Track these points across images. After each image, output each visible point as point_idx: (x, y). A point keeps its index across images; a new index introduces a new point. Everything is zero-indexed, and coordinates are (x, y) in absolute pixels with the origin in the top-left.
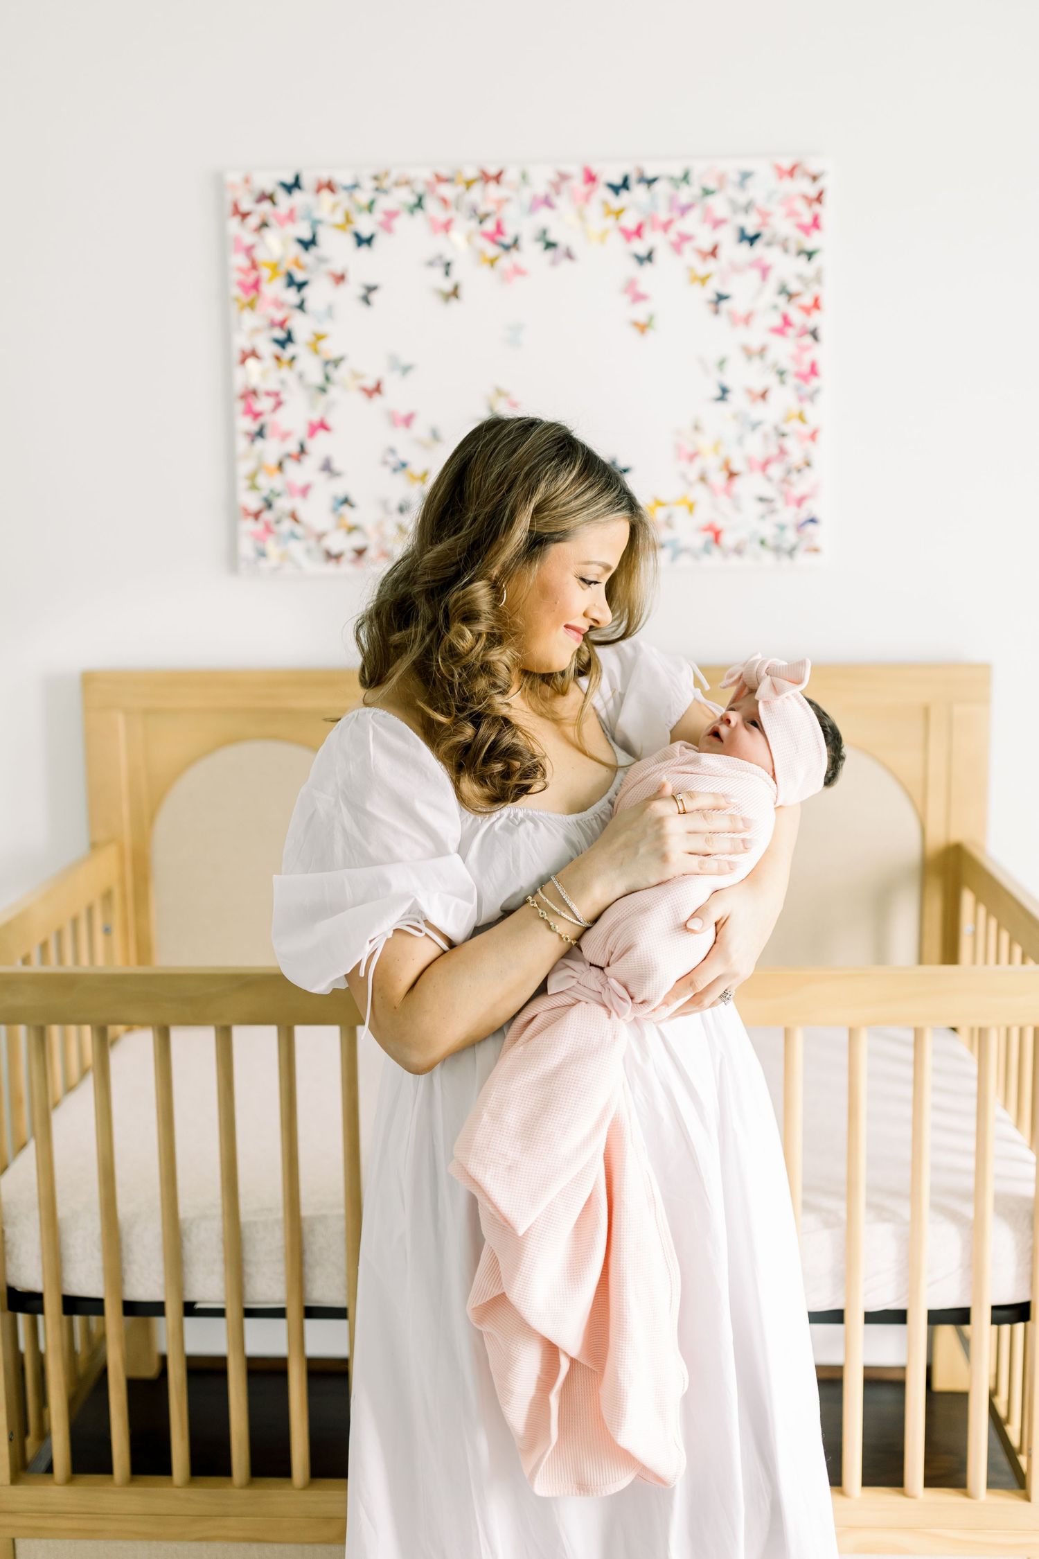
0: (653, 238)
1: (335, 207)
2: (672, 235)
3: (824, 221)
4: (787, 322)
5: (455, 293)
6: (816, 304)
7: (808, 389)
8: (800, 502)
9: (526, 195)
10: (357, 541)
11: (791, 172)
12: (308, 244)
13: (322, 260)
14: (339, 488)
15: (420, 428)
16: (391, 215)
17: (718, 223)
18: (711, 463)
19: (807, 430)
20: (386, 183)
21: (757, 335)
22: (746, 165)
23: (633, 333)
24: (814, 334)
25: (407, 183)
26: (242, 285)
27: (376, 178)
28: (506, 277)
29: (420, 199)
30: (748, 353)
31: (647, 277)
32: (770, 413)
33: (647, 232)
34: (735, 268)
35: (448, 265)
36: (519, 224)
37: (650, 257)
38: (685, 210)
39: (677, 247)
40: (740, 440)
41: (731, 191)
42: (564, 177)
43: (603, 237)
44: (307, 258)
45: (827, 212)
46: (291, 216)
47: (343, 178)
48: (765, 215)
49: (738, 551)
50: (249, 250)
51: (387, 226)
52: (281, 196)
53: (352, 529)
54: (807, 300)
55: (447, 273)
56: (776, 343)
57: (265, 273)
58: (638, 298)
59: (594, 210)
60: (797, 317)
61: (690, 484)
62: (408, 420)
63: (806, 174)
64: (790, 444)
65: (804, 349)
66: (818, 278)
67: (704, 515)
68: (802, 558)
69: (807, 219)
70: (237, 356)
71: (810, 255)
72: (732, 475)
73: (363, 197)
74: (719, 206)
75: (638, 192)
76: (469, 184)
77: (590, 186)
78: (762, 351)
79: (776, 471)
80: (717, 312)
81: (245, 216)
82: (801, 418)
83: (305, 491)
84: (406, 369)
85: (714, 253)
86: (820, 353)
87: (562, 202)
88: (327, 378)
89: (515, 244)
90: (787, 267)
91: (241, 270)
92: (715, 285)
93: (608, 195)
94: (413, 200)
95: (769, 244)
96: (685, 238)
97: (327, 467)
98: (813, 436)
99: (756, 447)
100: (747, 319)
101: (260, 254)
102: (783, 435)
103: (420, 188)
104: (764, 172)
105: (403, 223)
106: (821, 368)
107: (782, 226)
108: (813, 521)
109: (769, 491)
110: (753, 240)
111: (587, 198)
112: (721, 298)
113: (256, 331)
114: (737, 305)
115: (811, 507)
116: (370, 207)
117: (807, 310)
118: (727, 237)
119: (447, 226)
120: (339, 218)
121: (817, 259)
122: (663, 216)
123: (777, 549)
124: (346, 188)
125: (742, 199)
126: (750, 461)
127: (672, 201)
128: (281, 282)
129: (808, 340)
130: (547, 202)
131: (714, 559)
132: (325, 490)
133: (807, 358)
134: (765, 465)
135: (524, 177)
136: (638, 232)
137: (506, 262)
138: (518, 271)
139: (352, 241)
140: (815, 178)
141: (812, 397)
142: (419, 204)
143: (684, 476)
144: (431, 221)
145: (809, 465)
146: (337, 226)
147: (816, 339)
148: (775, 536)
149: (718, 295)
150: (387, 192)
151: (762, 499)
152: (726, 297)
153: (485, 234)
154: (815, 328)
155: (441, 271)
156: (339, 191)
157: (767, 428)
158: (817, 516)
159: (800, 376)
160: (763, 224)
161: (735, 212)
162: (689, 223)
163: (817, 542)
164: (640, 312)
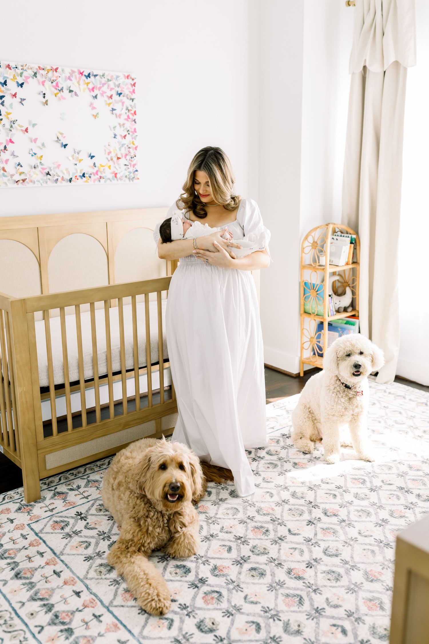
0: (96, 92)
1: (11, 73)
2: (101, 91)
3: (136, 91)
4: (128, 116)
5: (46, 103)
6: (135, 113)
7: (134, 136)
8: (134, 166)
9: (63, 76)
10: (23, 177)
11: (128, 77)
12: (3, 85)
13: (8, 90)
14: (17, 161)
15: (39, 143)
16: (27, 78)
17: (112, 89)
18: (113, 154)
19: (134, 146)
20: (25, 68)
21: (122, 121)
22: (117, 74)
23: (93, 118)
24: (134, 121)
25: (31, 69)
27: (22, 66)
28: (60, 99)
30: (120, 124)
31: (96, 102)
33: (95, 90)
34: (116, 102)
35: (44, 94)
36: (62, 84)
37: (96, 97)
38: (104, 84)
39: (102, 95)
40: (120, 149)
41: (114, 81)
42: (73, 72)
43: (84, 90)
44: (3, 89)
45: (136, 89)
47: (13, 65)
48: (122, 88)
49: (121, 179)
51: (27, 82)
53: (21, 174)
54: (133, 112)
55: (44, 97)
56: (126, 122)
58: (94, 108)
59: (81, 82)
60: (131, 116)
61: (109, 161)
62: (35, 140)
63: (131, 78)
64: (131, 150)
65: (133, 125)
66: (135, 106)
67: (113, 169)
68: (135, 181)
69: (132, 90)
71: (133, 100)
72: (118, 158)
73: (19, 71)
74: (112, 84)
75: (92, 78)
76: (48, 71)
77: (81, 75)
78: (124, 124)
79: (128, 157)
80: (113, 114)
82: (133, 143)
83: (7, 161)
84: (34, 125)
85: (111, 97)
86: (136, 126)
87: (73, 79)
88: (11, 127)
89: (62, 89)
90: (128, 103)
92: (111, 106)
93: (85, 78)
94: (33, 74)
95: (124, 96)
96: (104, 92)
97: (13, 154)
98: (136, 148)
99: (124, 151)
100: (120, 116)
102: (129, 148)
103: (35, 70)
104: (122, 77)
105: (30, 80)
106: (137, 130)
107: (126, 92)
108: (137, 171)
109: (127, 163)
110: (120, 94)
111: (80, 79)
114: (117, 112)
115: (137, 167)
116: (21, 74)
117: (133, 115)
118: (114, 93)
119: (43, 83)
120: (13, 78)
121: (135, 101)
122: (99, 86)
123: (129, 178)
124: (14, 68)
125: (117, 83)
126: (122, 155)
127: (100, 82)
129: (133, 122)
130: (69, 79)
131: (115, 181)
132: (13, 162)
133: (133, 127)
135: (63, 70)
136: (93, 89)
137: (59, 95)
138: (63, 98)
139: (16, 85)
140: (133, 80)
141: (135, 138)
142: (35, 74)
143: (107, 159)
144: (38, 81)
145: (135, 156)
146: (11, 79)
147: (135, 122)
148: (129, 175)
149: (113, 109)
150: (26, 70)
151: (125, 165)
152: (115, 110)
153: (53, 86)
154: (135, 119)
155: (42, 96)
156: (12, 69)
157: (126, 146)
158: (137, 169)
159: (132, 132)
160: (122, 91)
161: (115, 86)
162: (105, 89)
163: (138, 176)
164: (94, 112)
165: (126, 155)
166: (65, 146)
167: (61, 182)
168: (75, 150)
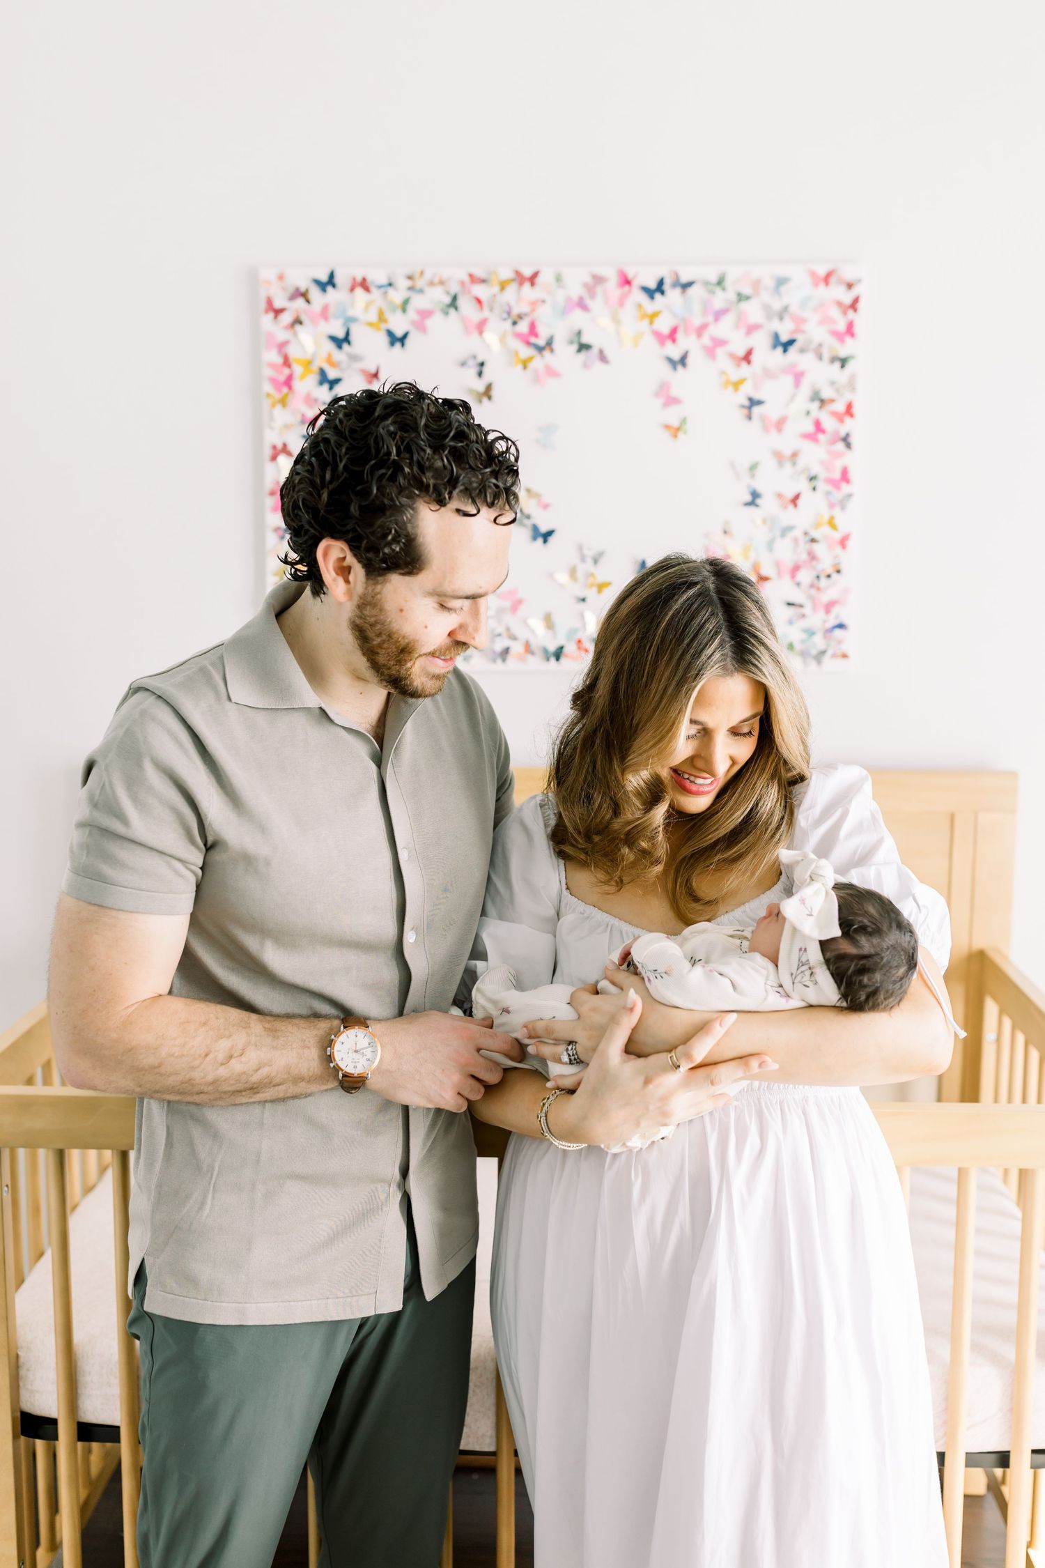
0: (686, 342)
1: (368, 305)
2: (706, 340)
3: (857, 329)
4: (818, 426)
5: (487, 393)
6: (849, 411)
7: (837, 496)
8: (829, 607)
9: (560, 296)
11: (827, 279)
12: (341, 342)
13: (355, 358)
16: (425, 314)
17: (752, 329)
19: (837, 536)
20: (420, 283)
21: (788, 441)
22: (782, 271)
23: (665, 435)
24: (846, 440)
25: (442, 283)
26: (273, 381)
27: (410, 278)
28: (539, 379)
29: (455, 298)
30: (779, 457)
31: (680, 381)
32: (800, 518)
33: (680, 335)
34: (768, 374)
35: (482, 364)
36: (551, 325)
37: (683, 361)
38: (718, 315)
39: (710, 352)
40: (770, 545)
41: (765, 297)
42: (598, 280)
43: (637, 339)
44: (339, 356)
45: (861, 320)
46: (325, 314)
47: (377, 276)
48: (799, 321)
50: (282, 346)
51: (421, 327)
52: (315, 293)
54: (840, 407)
55: (480, 374)
56: (807, 446)
57: (298, 369)
58: (671, 401)
59: (629, 312)
60: (829, 423)
63: (840, 281)
64: (819, 549)
65: (839, 455)
66: (852, 385)
68: (829, 663)
69: (842, 327)
70: (268, 452)
71: (843, 362)
73: (397, 296)
74: (753, 312)
75: (673, 295)
76: (503, 286)
77: (626, 288)
78: (795, 455)
79: (805, 576)
80: (749, 417)
81: (278, 312)
82: (832, 524)
85: (747, 358)
86: (851, 460)
87: (595, 305)
89: (549, 344)
90: (820, 374)
91: (272, 366)
92: (747, 390)
93: (643, 298)
94: (448, 300)
95: (802, 351)
96: (719, 342)
98: (843, 542)
99: (786, 552)
100: (780, 424)
101: (293, 352)
102: (813, 540)
103: (455, 288)
104: (799, 279)
105: (437, 323)
106: (852, 475)
107: (816, 332)
108: (841, 626)
109: (797, 596)
110: (787, 345)
111: (621, 302)
112: (754, 402)
113: (287, 427)
114: (770, 410)
115: (839, 614)
116: (404, 306)
117: (840, 418)
118: (760, 342)
119: (481, 327)
120: (373, 316)
121: (850, 366)
122: (697, 321)
123: (804, 654)
124: (380, 287)
125: (777, 305)
126: (778, 565)
127: (706, 306)
128: (313, 378)
129: (840, 446)
130: (582, 305)
133: (839, 465)
134: (796, 569)
135: (559, 279)
136: (672, 335)
137: (538, 363)
138: (552, 373)
139: (385, 339)
140: (850, 286)
141: (843, 503)
142: (454, 303)
144: (465, 321)
145: (838, 572)
146: (370, 324)
147: (848, 446)
148: (803, 641)
149: (751, 400)
150: (421, 291)
151: (789, 604)
152: (759, 403)
153: (519, 336)
154: (848, 435)
155: (473, 371)
156: (373, 289)
157: (798, 533)
158: (845, 621)
159: (831, 482)
160: (798, 330)
161: (769, 317)
162: (723, 328)
163: (845, 648)
164: (672, 416)
166: (547, 536)
167: (522, 659)
168: (580, 548)
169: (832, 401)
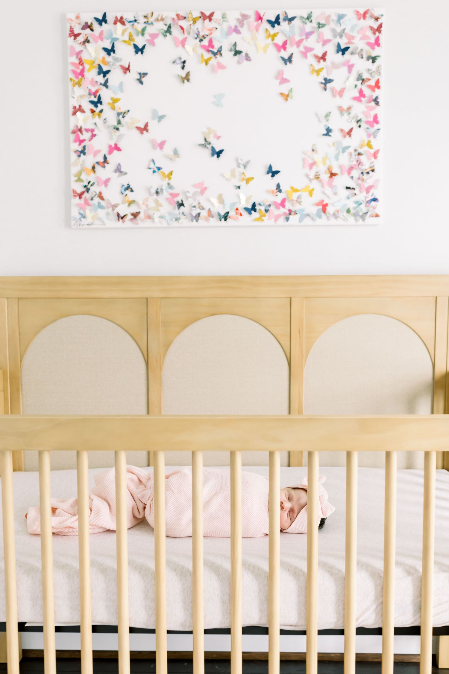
0: (291, 49)
1: (123, 33)
2: (302, 48)
3: (381, 42)
4: (361, 92)
5: (187, 78)
6: (377, 85)
7: (372, 130)
8: (368, 190)
9: (225, 26)
10: (134, 209)
11: (364, 15)
12: (110, 51)
13: (117, 60)
14: (124, 181)
15: (168, 149)
16: (154, 36)
17: (325, 42)
18: (322, 168)
19: (372, 151)
20: (151, 20)
21: (346, 101)
22: (341, 12)
23: (281, 99)
24: (376, 101)
25: (162, 19)
26: (74, 72)
27: (146, 17)
28: (214, 70)
29: (169, 27)
30: (341, 109)
31: (289, 70)
32: (354, 142)
33: (288, 46)
34: (335, 66)
35: (184, 62)
36: (220, 41)
37: (290, 59)
38: (308, 35)
39: (304, 54)
40: (337, 158)
41: (332, 25)
42: (245, 17)
43: (265, 51)
44: (109, 59)
45: (383, 37)
46: (101, 37)
47: (128, 16)
48: (351, 38)
49: (335, 216)
50: (78, 54)
51: (153, 43)
52: (96, 25)
53: (131, 203)
54: (372, 83)
55: (183, 68)
56: (355, 104)
57: (87, 66)
58: (284, 81)
59: (261, 34)
60: (367, 92)
61: (310, 180)
62: (162, 145)
63: (372, 16)
64: (363, 158)
65: (372, 109)
66: (378, 72)
67: (317, 197)
68: (369, 220)
69: (373, 41)
70: (71, 110)
71: (374, 59)
72: (332, 175)
73: (139, 27)
74: (326, 33)
75: (284, 25)
76: (195, 21)
77: (260, 21)
78: (349, 109)
79: (356, 173)
80: (325, 89)
81: (76, 36)
82: (369, 145)
83: (106, 182)
84: (161, 118)
85: (323, 57)
86: (378, 110)
87: (244, 30)
88: (119, 122)
89: (220, 51)
90: (362, 66)
91: (73, 64)
92: (324, 74)
93: (268, 26)
94: (166, 28)
95: (352, 53)
96: (308, 50)
97: (118, 170)
98: (375, 155)
99: (345, 160)
100: (341, 93)
101: (85, 56)
102: (359, 154)
103: (169, 22)
104: (351, 16)
105: (160, 40)
106: (380, 119)
107: (359, 44)
108: (375, 200)
109: (351, 184)
110: (344, 51)
111: (257, 30)
112: (327, 81)
113: (81, 97)
114: (336, 85)
115: (375, 193)
116: (143, 32)
117: (372, 88)
118: (331, 49)
119: (183, 43)
120: (126, 38)
121: (378, 62)
122: (297, 38)
123: (355, 215)
124: (130, 22)
125: (339, 29)
126: (341, 167)
127: (302, 30)
128: (96, 70)
129: (373, 104)
130: (236, 30)
131: (323, 220)
132: (117, 182)
133: (372, 114)
135: (224, 17)
136: (284, 46)
137: (214, 61)
138: (221, 66)
139: (133, 50)
140: (377, 19)
141: (375, 135)
142: (169, 30)
143: (307, 176)
144: (175, 39)
145: (373, 171)
146: (124, 41)
147: (377, 103)
148: (354, 208)
149: (325, 79)
150: (152, 24)
151: (348, 188)
152: (330, 81)
153: (203, 47)
154: (377, 98)
155: (180, 66)
156: (126, 23)
157: (351, 150)
158: (377, 197)
159: (367, 122)
160: (349, 42)
161: (335, 37)
162: (311, 42)
163: (377, 211)
164: (285, 89)
165: (351, 168)
166: (219, 154)
167: (207, 220)
168: (237, 160)
169: (369, 80)
